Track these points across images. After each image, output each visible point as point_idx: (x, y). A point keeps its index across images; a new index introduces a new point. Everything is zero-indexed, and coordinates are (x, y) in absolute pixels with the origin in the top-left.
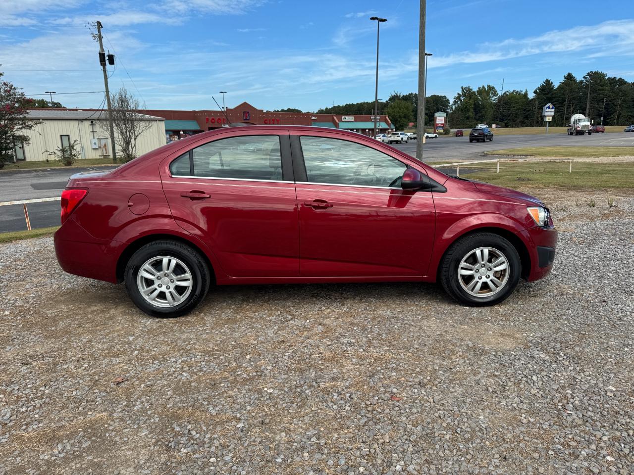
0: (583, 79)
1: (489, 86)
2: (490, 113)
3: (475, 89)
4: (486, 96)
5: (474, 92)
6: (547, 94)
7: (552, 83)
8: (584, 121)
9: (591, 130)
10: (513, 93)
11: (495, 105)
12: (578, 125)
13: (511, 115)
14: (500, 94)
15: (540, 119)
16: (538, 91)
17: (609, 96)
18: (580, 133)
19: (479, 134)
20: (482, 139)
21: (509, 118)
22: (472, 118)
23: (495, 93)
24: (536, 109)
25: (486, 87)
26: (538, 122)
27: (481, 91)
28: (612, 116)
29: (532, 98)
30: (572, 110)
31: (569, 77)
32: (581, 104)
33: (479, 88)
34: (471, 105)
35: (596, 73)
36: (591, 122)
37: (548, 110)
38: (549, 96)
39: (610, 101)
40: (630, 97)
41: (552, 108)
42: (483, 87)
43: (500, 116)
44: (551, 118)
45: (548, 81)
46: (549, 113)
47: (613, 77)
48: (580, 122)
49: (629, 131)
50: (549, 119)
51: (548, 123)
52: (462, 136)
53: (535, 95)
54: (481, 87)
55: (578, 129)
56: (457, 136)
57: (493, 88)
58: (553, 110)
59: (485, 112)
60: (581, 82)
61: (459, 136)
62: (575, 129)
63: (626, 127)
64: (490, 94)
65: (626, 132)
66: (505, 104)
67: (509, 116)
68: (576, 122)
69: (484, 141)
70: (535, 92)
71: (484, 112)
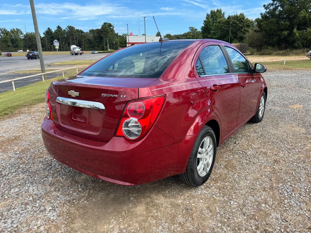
0: (65, 29)
1: (17, 29)
2: (22, 44)
3: (9, 30)
4: (17, 34)
5: (8, 32)
6: (50, 35)
7: (51, 30)
8: (77, 49)
9: (81, 53)
10: (31, 33)
11: (23, 39)
12: (75, 51)
13: (34, 45)
14: (25, 33)
15: (49, 47)
16: (45, 33)
17: (78, 38)
18: (76, 54)
19: (32, 55)
20: (35, 57)
21: (33, 47)
22: (11, 46)
23: (21, 33)
24: (47, 43)
25: (15, 29)
26: (49, 49)
27: (13, 31)
28: (82, 47)
29: (43, 36)
30: (64, 43)
31: (59, 27)
32: (67, 41)
33: (11, 30)
34: (8, 39)
35: (71, 26)
36: (80, 49)
37: (56, 43)
38: (51, 36)
39: (79, 40)
40: (87, 39)
41: (58, 42)
42: (14, 29)
43: (28, 46)
44: (58, 47)
45: (49, 28)
46: (57, 44)
47: (78, 29)
48: (75, 49)
49: (93, 53)
50: (57, 47)
51: (57, 49)
52: (11, 56)
53: (44, 35)
54: (12, 29)
55: (76, 52)
56: (8, 56)
57: (19, 30)
58: (58, 43)
59: (19, 43)
60: (65, 30)
61: (10, 56)
62: (74, 52)
63: (91, 52)
64: (19, 33)
65: (92, 53)
66: (29, 39)
67: (33, 46)
68: (73, 49)
69: (36, 59)
70: (44, 34)
71: (17, 43)
